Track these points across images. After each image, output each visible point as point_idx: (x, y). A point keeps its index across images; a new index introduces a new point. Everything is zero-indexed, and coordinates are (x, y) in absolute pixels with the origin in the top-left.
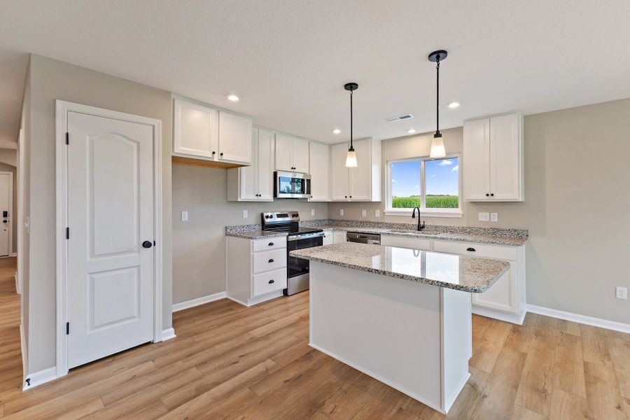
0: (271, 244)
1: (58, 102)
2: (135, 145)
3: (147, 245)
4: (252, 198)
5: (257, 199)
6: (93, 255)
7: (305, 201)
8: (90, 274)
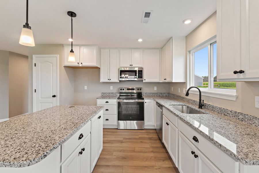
0: (107, 102)
1: (33, 55)
2: (51, 65)
3: (54, 96)
4: (106, 80)
5: (109, 81)
6: (41, 98)
7: (142, 82)
8: (41, 103)
